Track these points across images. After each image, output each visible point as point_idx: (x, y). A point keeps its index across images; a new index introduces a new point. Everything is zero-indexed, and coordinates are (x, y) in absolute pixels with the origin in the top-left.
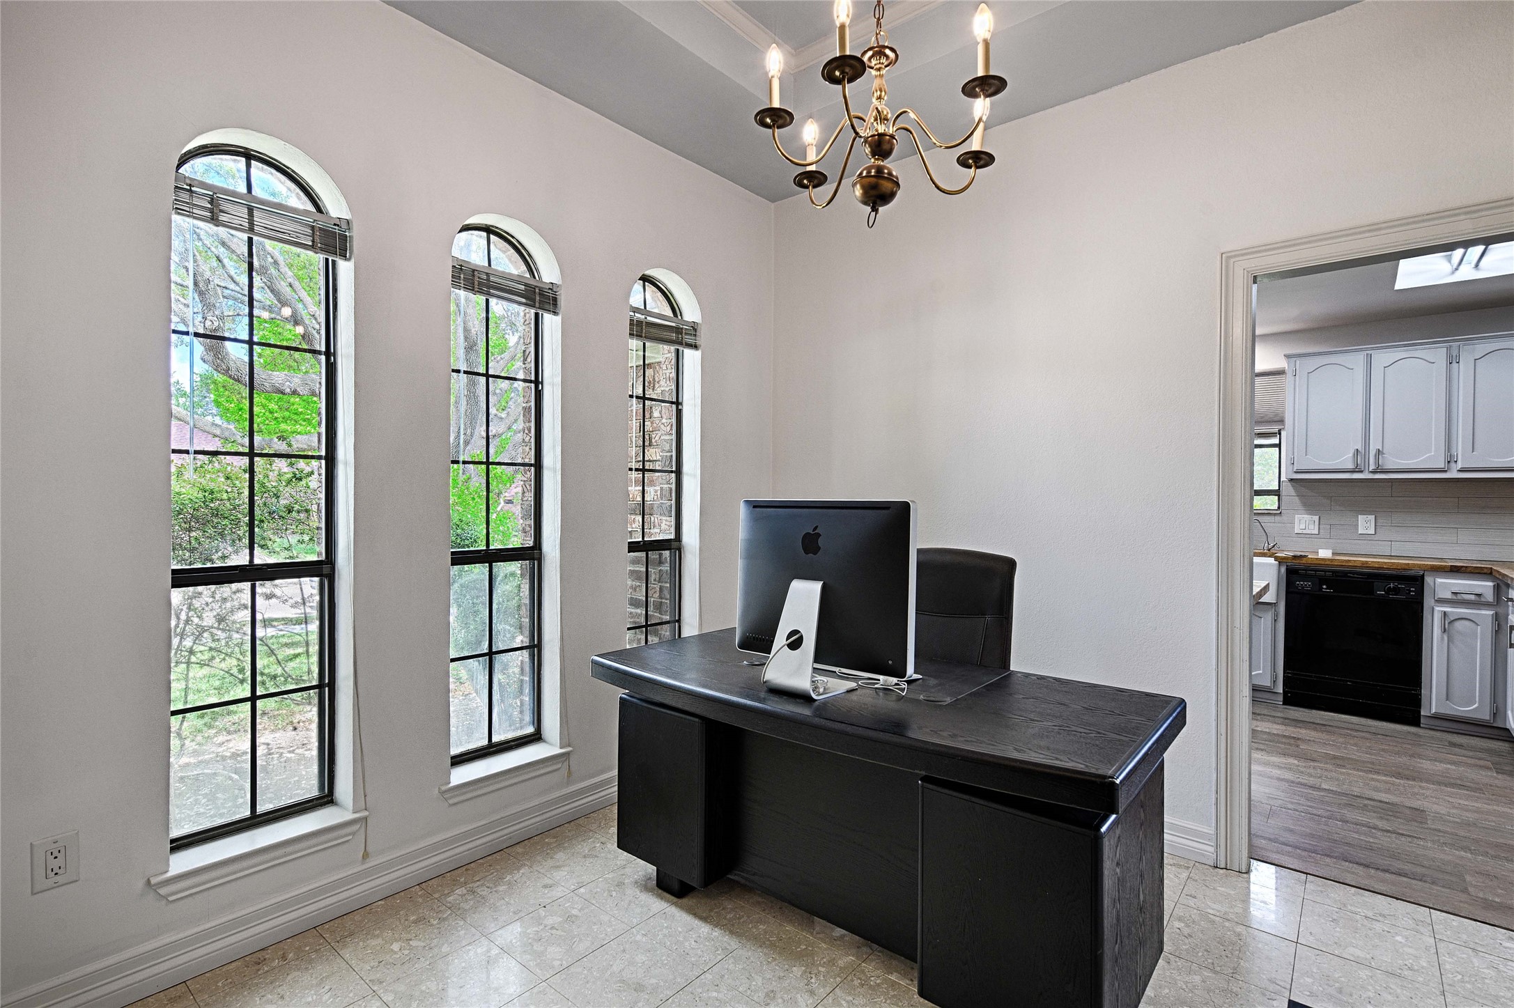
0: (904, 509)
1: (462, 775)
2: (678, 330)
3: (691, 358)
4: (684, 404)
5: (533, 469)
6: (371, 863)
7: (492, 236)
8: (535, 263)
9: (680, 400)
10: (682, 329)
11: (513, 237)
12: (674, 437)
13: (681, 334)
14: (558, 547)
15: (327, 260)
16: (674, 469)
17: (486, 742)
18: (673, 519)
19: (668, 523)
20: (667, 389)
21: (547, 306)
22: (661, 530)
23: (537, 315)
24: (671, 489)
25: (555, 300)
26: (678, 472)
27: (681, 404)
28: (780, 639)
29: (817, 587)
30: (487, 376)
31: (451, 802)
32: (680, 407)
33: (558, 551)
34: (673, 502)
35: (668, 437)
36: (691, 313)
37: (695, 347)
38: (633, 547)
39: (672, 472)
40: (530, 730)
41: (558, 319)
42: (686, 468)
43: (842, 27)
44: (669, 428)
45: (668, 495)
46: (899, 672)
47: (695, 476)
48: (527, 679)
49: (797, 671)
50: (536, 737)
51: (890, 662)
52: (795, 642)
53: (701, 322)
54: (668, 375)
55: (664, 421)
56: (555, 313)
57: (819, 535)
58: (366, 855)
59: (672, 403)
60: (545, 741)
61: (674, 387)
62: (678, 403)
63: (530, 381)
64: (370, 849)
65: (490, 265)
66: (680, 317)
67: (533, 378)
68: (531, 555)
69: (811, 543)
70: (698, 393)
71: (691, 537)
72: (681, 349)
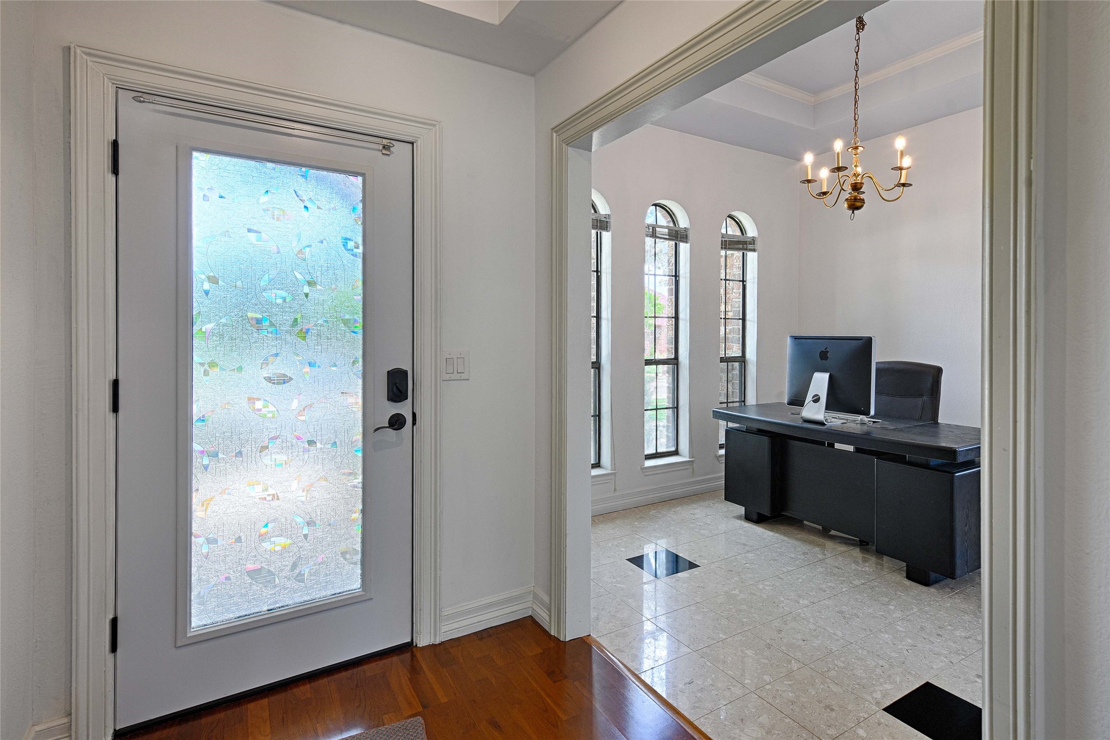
0: (869, 341)
1: (649, 463)
2: (745, 243)
3: (752, 257)
4: (747, 281)
5: (673, 319)
6: (617, 493)
7: (657, 207)
8: (676, 218)
9: (745, 280)
10: (747, 241)
11: (667, 207)
12: (741, 300)
13: (747, 244)
14: (688, 358)
15: (597, 232)
16: (741, 317)
17: (655, 452)
18: (741, 345)
19: (737, 348)
20: (737, 273)
21: (683, 240)
22: (735, 351)
23: (676, 244)
24: (739, 329)
25: (687, 236)
26: (744, 319)
27: (745, 281)
28: (809, 398)
29: (826, 376)
30: (655, 275)
31: (646, 474)
32: (745, 283)
33: (688, 361)
34: (741, 336)
35: (737, 300)
36: (751, 231)
37: (754, 250)
38: (722, 360)
39: (740, 319)
40: (673, 449)
41: (688, 245)
42: (748, 317)
43: (838, 154)
44: (738, 295)
45: (737, 331)
46: (866, 413)
47: (754, 321)
48: (671, 425)
49: (818, 412)
50: (676, 453)
51: (862, 409)
52: (816, 400)
53: (757, 236)
54: (737, 265)
55: (735, 291)
56: (686, 242)
57: (828, 352)
58: (615, 490)
59: (740, 281)
60: (680, 455)
61: (741, 272)
62: (743, 281)
63: (673, 276)
64: (617, 488)
65: (656, 223)
66: (745, 235)
67: (674, 274)
68: (674, 362)
69: (824, 355)
70: (756, 276)
71: (751, 355)
72: (745, 252)
